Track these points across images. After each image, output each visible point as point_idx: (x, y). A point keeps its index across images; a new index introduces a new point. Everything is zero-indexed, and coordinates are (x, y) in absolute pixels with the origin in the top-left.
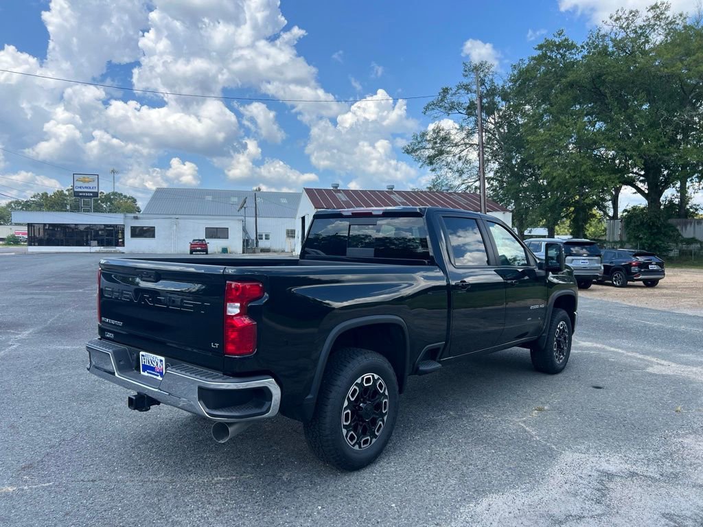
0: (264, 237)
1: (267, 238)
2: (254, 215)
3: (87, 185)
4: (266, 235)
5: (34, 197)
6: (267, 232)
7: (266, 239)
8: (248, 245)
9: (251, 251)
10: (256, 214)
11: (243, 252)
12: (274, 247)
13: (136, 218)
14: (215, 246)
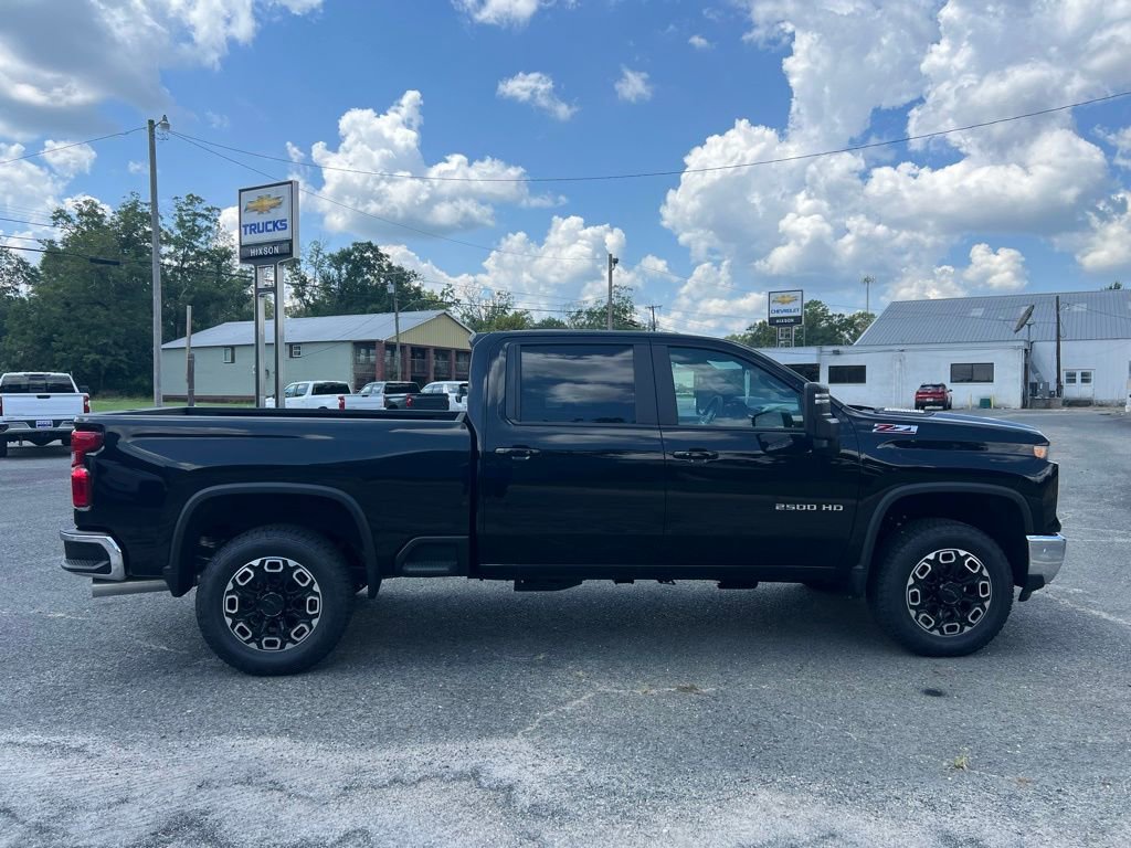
0: (1078, 378)
1: (1086, 378)
2: (1055, 337)
3: (786, 307)
4: (1083, 375)
5: (750, 328)
6: (1086, 368)
7: (1083, 381)
8: (1034, 393)
9: (1043, 405)
10: (1058, 335)
11: (1024, 406)
12: (1101, 396)
13: (837, 353)
14: (964, 395)
